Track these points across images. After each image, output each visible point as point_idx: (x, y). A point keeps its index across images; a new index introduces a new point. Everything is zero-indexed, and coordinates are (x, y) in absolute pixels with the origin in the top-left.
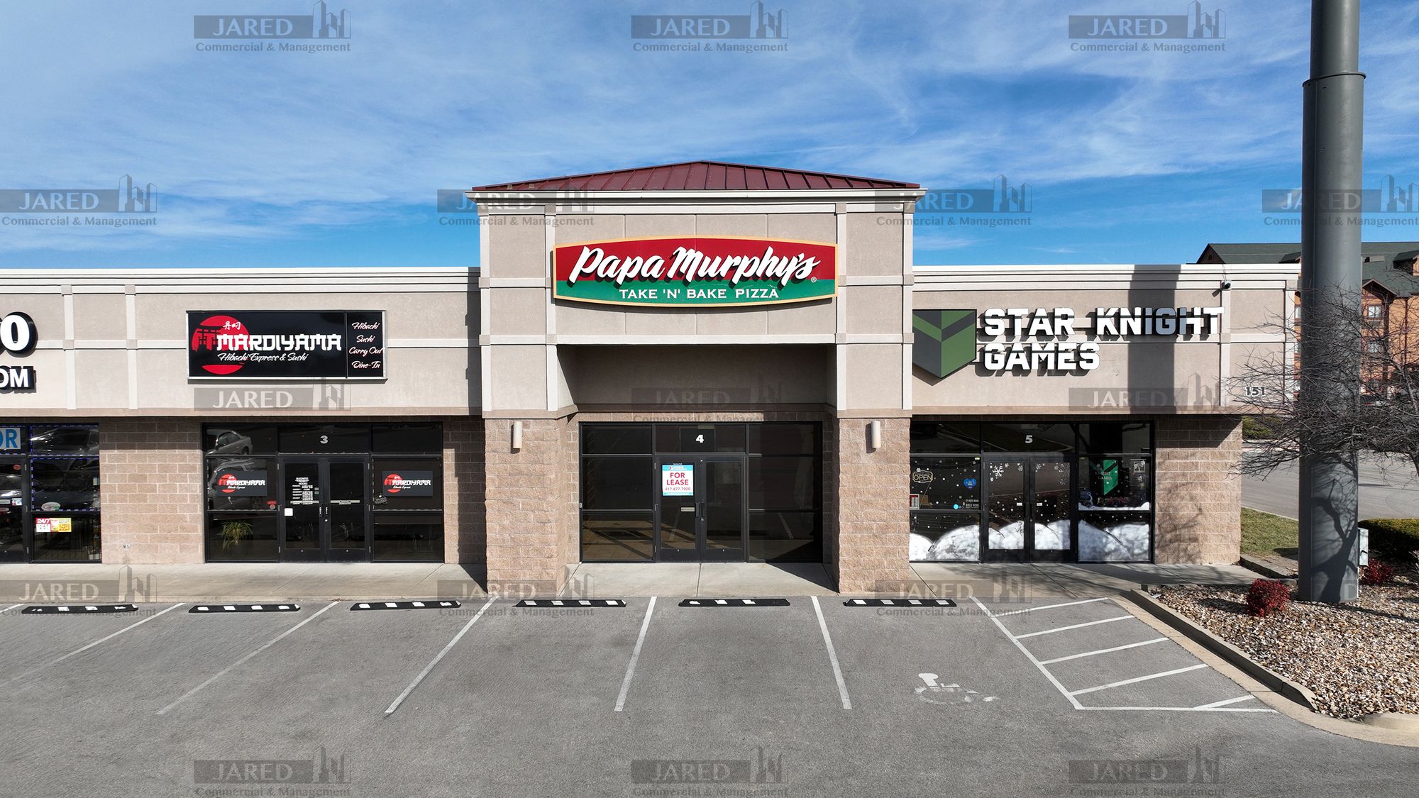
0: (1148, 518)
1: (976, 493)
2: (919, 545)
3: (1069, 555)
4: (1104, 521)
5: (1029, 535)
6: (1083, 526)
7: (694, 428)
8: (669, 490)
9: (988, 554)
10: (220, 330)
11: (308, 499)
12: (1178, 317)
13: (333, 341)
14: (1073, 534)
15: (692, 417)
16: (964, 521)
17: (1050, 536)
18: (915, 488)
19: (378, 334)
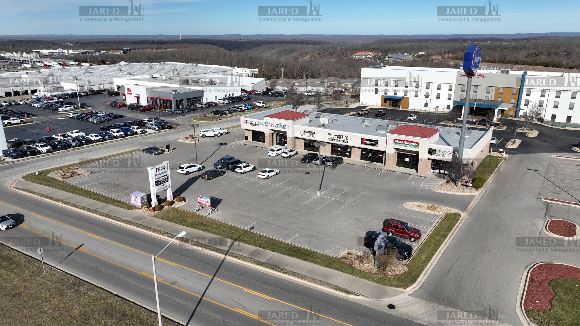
1: (439, 166)
2: (432, 171)
5: (444, 172)
7: (410, 155)
8: (406, 160)
11: (371, 156)
13: (374, 143)
15: (409, 154)
16: (437, 169)
17: (446, 172)
18: (432, 164)
19: (378, 143)
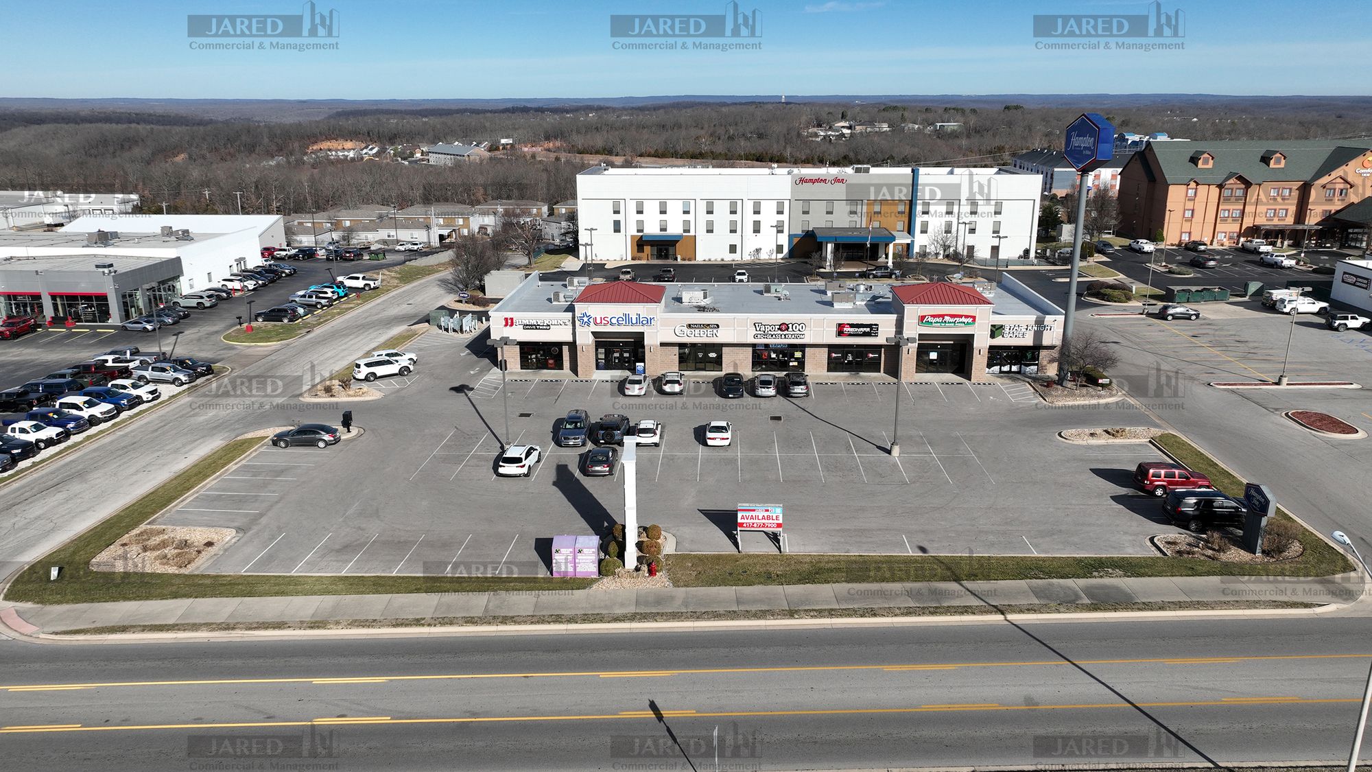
0: (1037, 365)
1: (1000, 360)
2: (988, 370)
3: (1019, 372)
4: (1028, 365)
5: (1010, 368)
6: (1022, 366)
7: (939, 345)
8: (932, 358)
9: (1001, 372)
10: (844, 327)
11: (851, 359)
12: (1045, 327)
14: (1020, 368)
16: (996, 365)
17: (1014, 368)
18: (990, 357)
19: (878, 328)
